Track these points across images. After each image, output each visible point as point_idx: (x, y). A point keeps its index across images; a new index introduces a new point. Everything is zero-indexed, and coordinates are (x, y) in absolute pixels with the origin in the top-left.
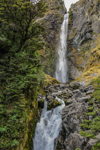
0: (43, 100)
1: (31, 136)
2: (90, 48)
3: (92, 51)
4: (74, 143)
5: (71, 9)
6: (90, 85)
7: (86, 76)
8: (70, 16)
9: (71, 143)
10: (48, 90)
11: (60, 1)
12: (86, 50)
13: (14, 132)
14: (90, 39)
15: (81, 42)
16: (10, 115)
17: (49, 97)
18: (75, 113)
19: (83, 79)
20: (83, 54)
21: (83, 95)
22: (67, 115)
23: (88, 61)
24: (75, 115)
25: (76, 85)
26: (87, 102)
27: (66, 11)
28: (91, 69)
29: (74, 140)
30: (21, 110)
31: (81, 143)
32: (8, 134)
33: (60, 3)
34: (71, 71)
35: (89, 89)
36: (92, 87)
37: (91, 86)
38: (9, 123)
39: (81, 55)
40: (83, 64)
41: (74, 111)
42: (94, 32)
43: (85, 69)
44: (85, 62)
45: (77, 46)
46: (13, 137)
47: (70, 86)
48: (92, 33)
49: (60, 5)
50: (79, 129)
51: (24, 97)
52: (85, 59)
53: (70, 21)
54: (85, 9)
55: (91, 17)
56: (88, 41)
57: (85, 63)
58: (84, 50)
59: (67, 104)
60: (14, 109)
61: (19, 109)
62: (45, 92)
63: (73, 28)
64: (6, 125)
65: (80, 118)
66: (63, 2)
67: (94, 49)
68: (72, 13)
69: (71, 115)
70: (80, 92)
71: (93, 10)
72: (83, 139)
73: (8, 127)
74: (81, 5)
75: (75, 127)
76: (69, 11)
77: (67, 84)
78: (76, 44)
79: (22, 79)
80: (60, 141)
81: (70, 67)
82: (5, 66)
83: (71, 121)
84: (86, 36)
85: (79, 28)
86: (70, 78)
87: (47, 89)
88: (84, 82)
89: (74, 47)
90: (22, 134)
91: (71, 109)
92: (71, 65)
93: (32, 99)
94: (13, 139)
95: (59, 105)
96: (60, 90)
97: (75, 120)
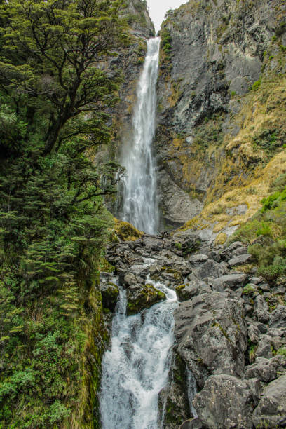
0: (113, 287)
1: (93, 389)
2: (221, 134)
3: (229, 145)
4: (222, 401)
5: (165, 26)
6: (235, 240)
7: (216, 216)
8: (163, 44)
9: (213, 400)
10: (118, 258)
11: (136, 2)
12: (210, 140)
13: (53, 381)
14: (222, 110)
15: (195, 118)
16: (38, 336)
17: (131, 277)
18: (213, 321)
19: (208, 223)
20: (202, 151)
21: (220, 270)
22: (190, 328)
23: (217, 171)
24: (214, 325)
25: (190, 241)
26: (238, 290)
27: (152, 30)
28: (229, 194)
29: (220, 392)
30: (66, 318)
31: (241, 399)
32: (38, 389)
33: (135, 8)
34: (168, 199)
35: (235, 251)
36: (240, 246)
37: (240, 243)
38: (37, 358)
39: (196, 154)
40: (203, 181)
41: (209, 316)
42: (231, 90)
43: (210, 196)
44: (209, 174)
45: (185, 130)
46: (50, 395)
47: (173, 245)
48: (226, 94)
49: (135, 13)
50: (225, 363)
51: (72, 283)
52: (206, 166)
53: (165, 59)
54: (205, 26)
55: (223, 50)
56: (215, 116)
57: (208, 177)
58: (206, 141)
59: (185, 296)
60: (47, 316)
61: (61, 316)
62: (111, 263)
63: (174, 77)
64: (28, 364)
65: (228, 332)
66: (145, 4)
67: (235, 140)
68: (169, 35)
69: (202, 325)
70: (212, 261)
71: (227, 31)
72: (246, 389)
73: (35, 368)
74: (195, 13)
75: (216, 357)
76: (160, 29)
77: (164, 239)
78: (183, 122)
79: (63, 232)
80: (173, 397)
81: (166, 189)
82: (13, 193)
83: (205, 342)
84: (210, 101)
85: (189, 80)
86: (165, 219)
87: (114, 256)
88: (211, 232)
89: (177, 132)
90: (72, 385)
91: (200, 309)
92: (169, 184)
93: (89, 286)
94: (51, 401)
95: (159, 298)
96: (146, 257)
97: (214, 339)
